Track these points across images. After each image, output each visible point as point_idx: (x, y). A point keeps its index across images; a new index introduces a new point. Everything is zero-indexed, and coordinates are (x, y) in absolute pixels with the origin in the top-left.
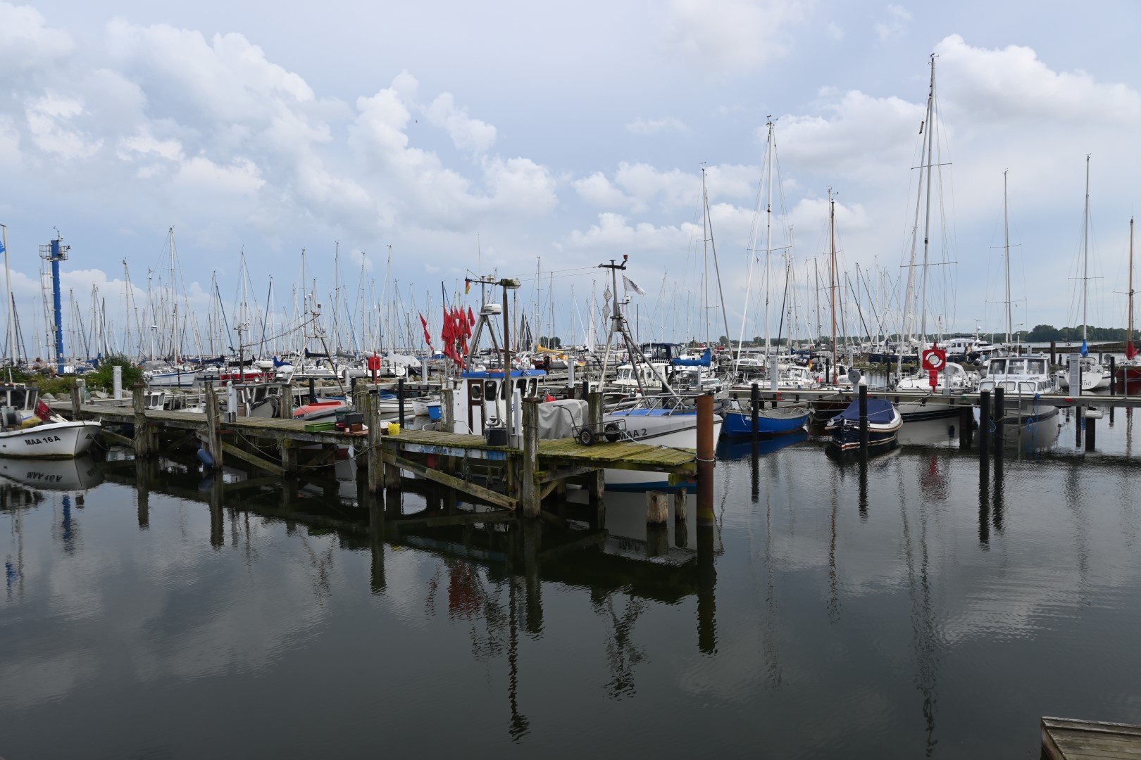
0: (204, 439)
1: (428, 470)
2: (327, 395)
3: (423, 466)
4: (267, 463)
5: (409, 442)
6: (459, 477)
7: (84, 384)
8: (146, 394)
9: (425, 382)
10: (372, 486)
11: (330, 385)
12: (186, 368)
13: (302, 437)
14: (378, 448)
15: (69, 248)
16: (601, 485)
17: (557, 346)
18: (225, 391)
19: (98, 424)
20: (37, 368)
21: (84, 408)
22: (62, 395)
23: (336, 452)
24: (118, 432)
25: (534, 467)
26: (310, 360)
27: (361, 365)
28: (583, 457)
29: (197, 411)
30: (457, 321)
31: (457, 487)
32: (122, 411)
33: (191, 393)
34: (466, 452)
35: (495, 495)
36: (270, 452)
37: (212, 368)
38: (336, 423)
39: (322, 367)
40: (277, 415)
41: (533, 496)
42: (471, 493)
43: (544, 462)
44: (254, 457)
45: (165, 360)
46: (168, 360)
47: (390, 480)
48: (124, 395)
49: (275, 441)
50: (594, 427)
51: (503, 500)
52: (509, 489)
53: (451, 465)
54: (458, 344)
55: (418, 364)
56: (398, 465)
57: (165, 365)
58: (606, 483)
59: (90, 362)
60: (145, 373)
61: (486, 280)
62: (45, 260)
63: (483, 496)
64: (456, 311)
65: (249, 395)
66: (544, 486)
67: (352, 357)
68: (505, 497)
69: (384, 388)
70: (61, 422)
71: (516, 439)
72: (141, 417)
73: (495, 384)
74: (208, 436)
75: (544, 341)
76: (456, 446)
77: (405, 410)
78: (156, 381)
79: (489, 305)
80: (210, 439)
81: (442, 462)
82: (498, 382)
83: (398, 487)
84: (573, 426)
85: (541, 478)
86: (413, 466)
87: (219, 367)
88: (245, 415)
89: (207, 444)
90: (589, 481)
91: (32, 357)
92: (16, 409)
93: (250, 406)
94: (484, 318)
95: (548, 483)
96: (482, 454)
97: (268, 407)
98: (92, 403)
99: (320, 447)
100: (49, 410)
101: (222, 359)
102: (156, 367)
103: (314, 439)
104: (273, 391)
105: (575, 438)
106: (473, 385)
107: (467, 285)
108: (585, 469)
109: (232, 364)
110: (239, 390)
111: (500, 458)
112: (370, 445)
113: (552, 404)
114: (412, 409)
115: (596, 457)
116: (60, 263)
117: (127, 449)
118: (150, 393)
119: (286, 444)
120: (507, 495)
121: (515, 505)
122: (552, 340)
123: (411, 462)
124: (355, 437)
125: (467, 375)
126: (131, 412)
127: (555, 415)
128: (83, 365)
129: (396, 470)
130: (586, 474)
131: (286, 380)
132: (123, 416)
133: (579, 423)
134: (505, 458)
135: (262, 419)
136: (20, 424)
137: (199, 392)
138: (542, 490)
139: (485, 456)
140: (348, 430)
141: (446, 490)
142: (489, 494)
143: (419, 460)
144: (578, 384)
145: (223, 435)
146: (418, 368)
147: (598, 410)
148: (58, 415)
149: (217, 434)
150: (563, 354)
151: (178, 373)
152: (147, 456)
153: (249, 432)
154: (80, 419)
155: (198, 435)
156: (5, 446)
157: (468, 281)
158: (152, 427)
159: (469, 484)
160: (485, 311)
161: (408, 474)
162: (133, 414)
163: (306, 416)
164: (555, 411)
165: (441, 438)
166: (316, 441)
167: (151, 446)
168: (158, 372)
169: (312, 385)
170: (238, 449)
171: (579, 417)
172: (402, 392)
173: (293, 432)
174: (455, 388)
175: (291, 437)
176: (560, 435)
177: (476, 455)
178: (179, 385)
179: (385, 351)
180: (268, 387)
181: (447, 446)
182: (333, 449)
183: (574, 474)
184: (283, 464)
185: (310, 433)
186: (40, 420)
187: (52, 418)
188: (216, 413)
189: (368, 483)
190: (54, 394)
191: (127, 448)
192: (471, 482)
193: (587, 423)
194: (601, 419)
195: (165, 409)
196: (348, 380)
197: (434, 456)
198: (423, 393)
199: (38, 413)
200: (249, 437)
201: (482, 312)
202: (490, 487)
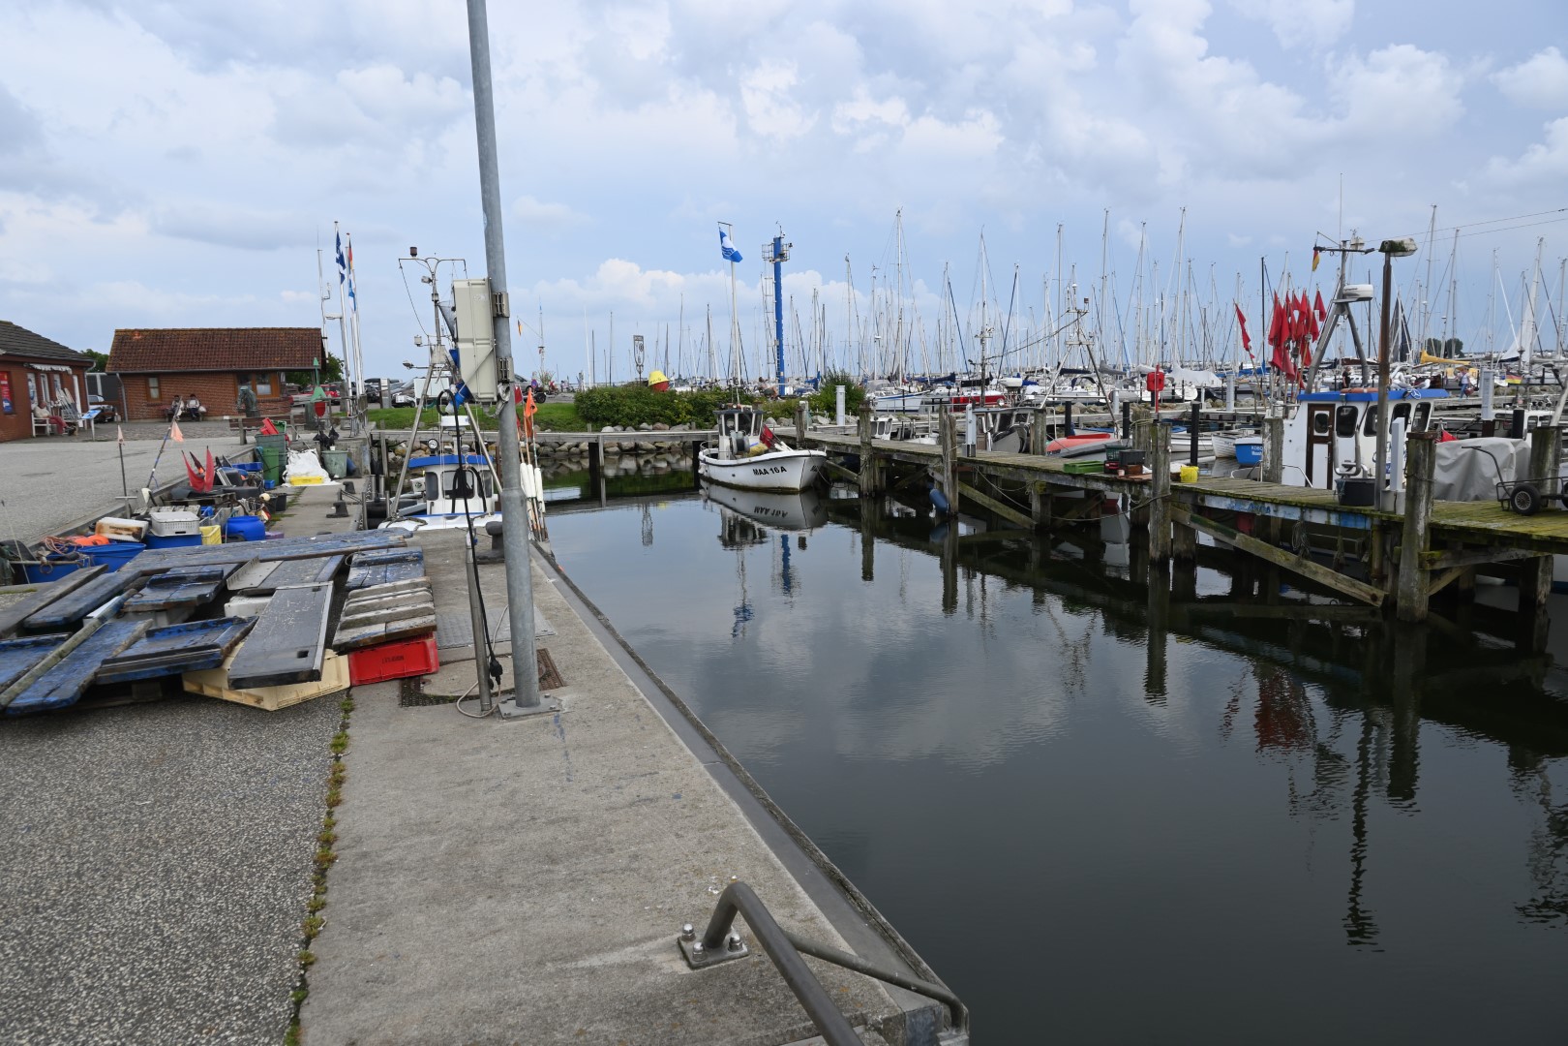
0: (937, 477)
1: (1239, 536)
2: (1088, 426)
3: (1231, 530)
4: (1013, 511)
5: (1211, 494)
6: (1289, 549)
7: (807, 408)
8: (872, 420)
9: (1231, 409)
10: (1154, 552)
11: (1091, 412)
12: (912, 389)
13: (1059, 479)
14: (1165, 500)
15: (791, 246)
16: (1545, 582)
17: (1457, 353)
18: (963, 417)
19: (824, 454)
20: (760, 389)
21: (808, 435)
22: (784, 420)
23: (1102, 503)
24: (842, 464)
25: (1422, 544)
26: (1063, 378)
27: (1134, 384)
28: (1517, 533)
29: (929, 442)
30: (1296, 314)
31: (1284, 564)
32: (848, 440)
33: (918, 419)
34: (1302, 513)
35: (1348, 581)
36: (1018, 498)
37: (941, 390)
38: (1105, 462)
39: (1079, 387)
40: (1025, 449)
41: (1415, 588)
42: (1307, 575)
43: (1439, 536)
44: (997, 503)
45: (889, 379)
46: (892, 378)
47: (1181, 547)
48: (847, 422)
49: (1024, 484)
50: (1540, 484)
51: (1362, 590)
52: (1373, 574)
53: (1274, 530)
54: (1295, 350)
55: (1218, 383)
56: (1193, 525)
57: (889, 386)
58: (1555, 579)
59: (809, 382)
60: (868, 395)
61: (1348, 247)
62: (768, 262)
63: (1328, 581)
64: (1295, 297)
65: (991, 423)
66: (1436, 575)
67: (1121, 373)
68: (1364, 586)
69: (1168, 417)
70: (785, 451)
71: (1391, 498)
72: (868, 447)
73: (1355, 411)
74: (943, 475)
75: (1433, 346)
76: (1287, 504)
77: (1199, 448)
78: (881, 405)
79: (1350, 287)
80: (944, 477)
81: (1260, 525)
82: (1361, 408)
83: (1191, 557)
84: (1496, 481)
85: (1432, 562)
86: (1216, 529)
87: (949, 388)
88: (986, 449)
89: (941, 484)
90: (1522, 575)
91: (753, 378)
92: (744, 434)
93: (993, 437)
94: (1343, 307)
95: (1443, 571)
96: (1329, 518)
97: (1014, 439)
98: (815, 429)
99: (1081, 494)
100: (774, 437)
101: (952, 378)
102: (878, 389)
103: (1075, 483)
104: (1021, 418)
105: (1502, 501)
106: (1317, 413)
107: (1316, 255)
108: (1517, 553)
109: (966, 384)
110: (978, 415)
111: (1361, 525)
112: (1154, 494)
113: (1459, 445)
114: (1210, 448)
115: (1543, 534)
116: (782, 264)
117: (851, 486)
118: (876, 419)
119: (1038, 488)
120: (1369, 582)
121: (1381, 599)
122: (1449, 344)
123: (1213, 523)
124: (1132, 483)
125: (1307, 396)
126: (857, 441)
127: (1463, 463)
128: (802, 386)
129: (1191, 534)
130: (1518, 561)
131: (1038, 405)
132: (848, 446)
133: (1510, 476)
134: (1368, 525)
135: (1007, 454)
136: (749, 452)
137: (931, 419)
138: (1432, 579)
139: (1334, 520)
140: (1122, 473)
141: (1264, 567)
142: (1336, 579)
143: (1226, 520)
144: (1503, 415)
145: (961, 473)
146: (1217, 389)
147: (1550, 457)
148: (782, 443)
149: (954, 472)
150: (1470, 367)
151: (904, 395)
152: (873, 495)
153: (991, 471)
154: (804, 448)
155: (930, 472)
156: (734, 475)
157: (1317, 249)
158: (879, 461)
159: (1305, 562)
160: (1344, 297)
161: (1206, 539)
162: (859, 444)
163: (1063, 451)
164: (1464, 455)
165: (1261, 489)
166: (1078, 486)
167: (877, 483)
168: (881, 394)
169: (1068, 413)
170: (977, 492)
171: (1510, 467)
172: (1195, 423)
173: (1047, 472)
174: (1286, 416)
175: (1045, 479)
176: (1469, 495)
177: (1318, 518)
178: (904, 411)
179: (1168, 365)
180: (1015, 413)
181: (1272, 503)
182: (1099, 498)
183: (1493, 561)
184: (1033, 514)
185: (1070, 474)
186: (766, 448)
187: (777, 446)
188: (953, 444)
189: (1148, 550)
190: (776, 419)
191: (851, 484)
192: (1306, 557)
193: (1525, 476)
194: (1555, 471)
195: (891, 438)
196: (1117, 405)
197: (1250, 516)
198: (1226, 425)
199: (763, 439)
200: (990, 476)
201: (1339, 298)
202: (1339, 568)
